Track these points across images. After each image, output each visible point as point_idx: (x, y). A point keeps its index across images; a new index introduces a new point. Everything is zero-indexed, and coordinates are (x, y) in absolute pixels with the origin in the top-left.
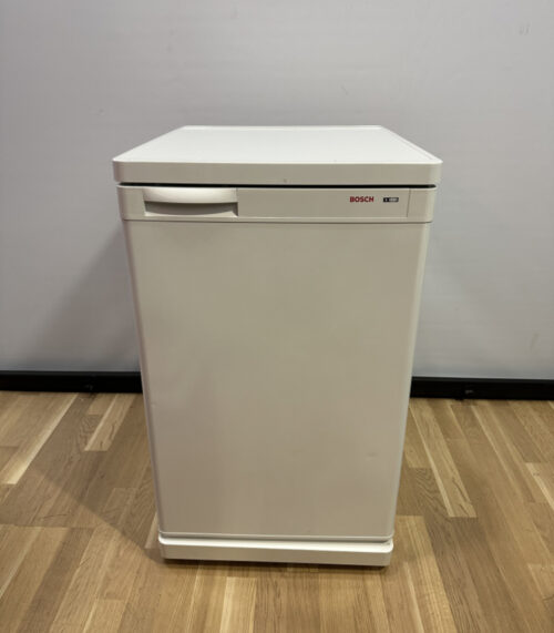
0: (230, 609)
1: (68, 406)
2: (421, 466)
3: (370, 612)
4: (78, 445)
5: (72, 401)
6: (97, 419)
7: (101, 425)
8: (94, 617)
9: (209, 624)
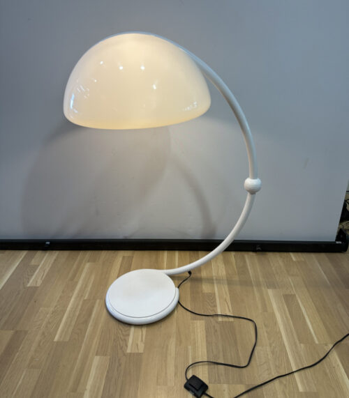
0: (94, 373)
1: (20, 260)
2: (210, 292)
3: (166, 373)
4: (23, 283)
5: (23, 257)
6: (35, 267)
7: (37, 271)
8: (24, 378)
9: (82, 381)
